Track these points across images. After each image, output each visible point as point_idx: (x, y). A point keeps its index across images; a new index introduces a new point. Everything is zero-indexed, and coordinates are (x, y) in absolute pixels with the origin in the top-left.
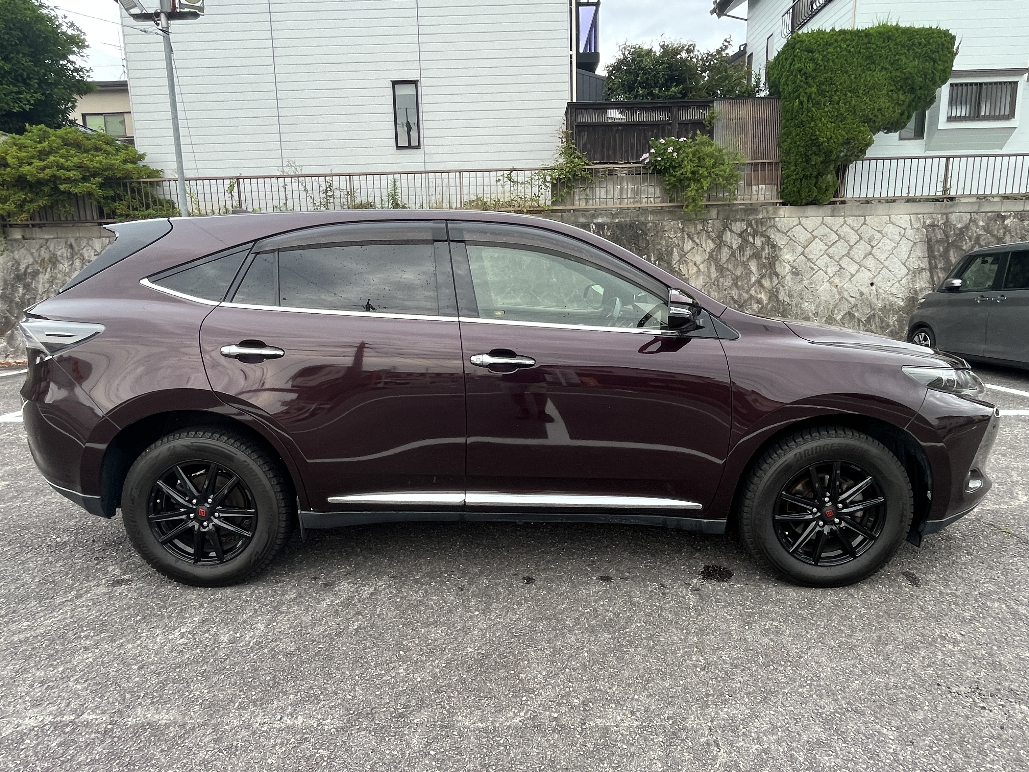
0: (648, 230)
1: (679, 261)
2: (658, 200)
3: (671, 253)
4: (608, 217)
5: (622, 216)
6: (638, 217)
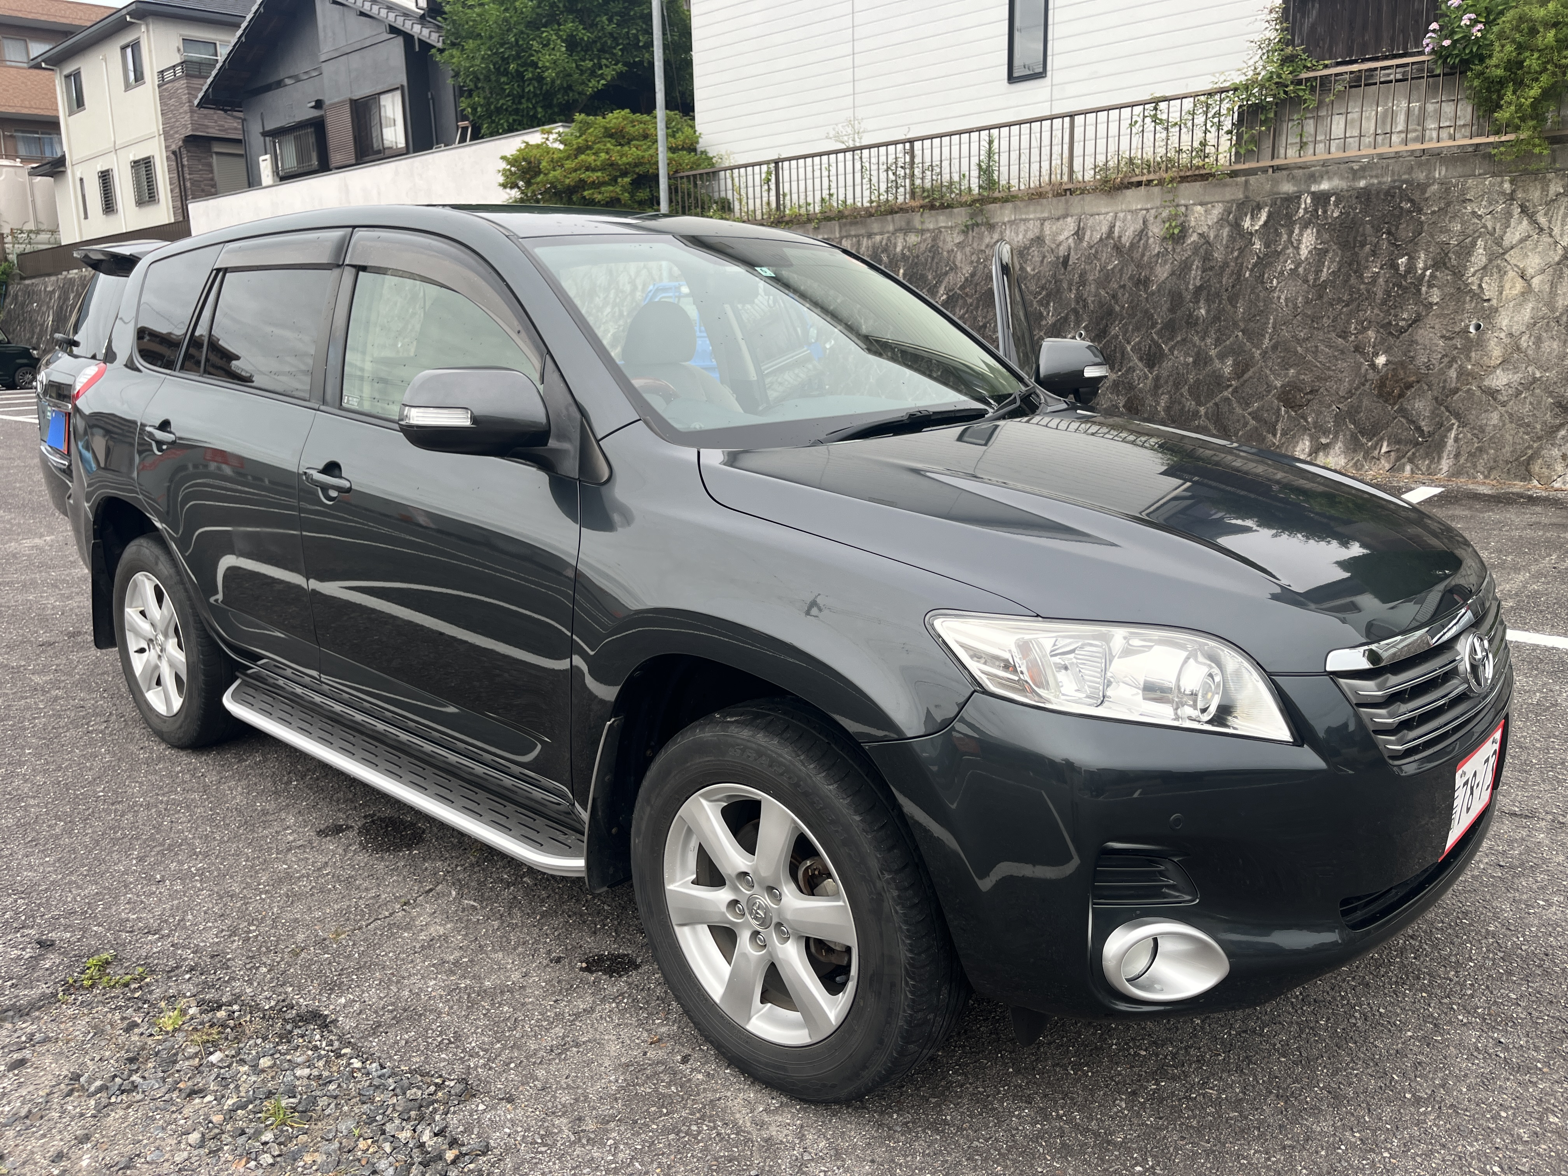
0: (1428, 199)
1: (1485, 268)
2: (1467, 131)
3: (1466, 251)
4: (1342, 178)
5: (1374, 173)
6: (1409, 174)
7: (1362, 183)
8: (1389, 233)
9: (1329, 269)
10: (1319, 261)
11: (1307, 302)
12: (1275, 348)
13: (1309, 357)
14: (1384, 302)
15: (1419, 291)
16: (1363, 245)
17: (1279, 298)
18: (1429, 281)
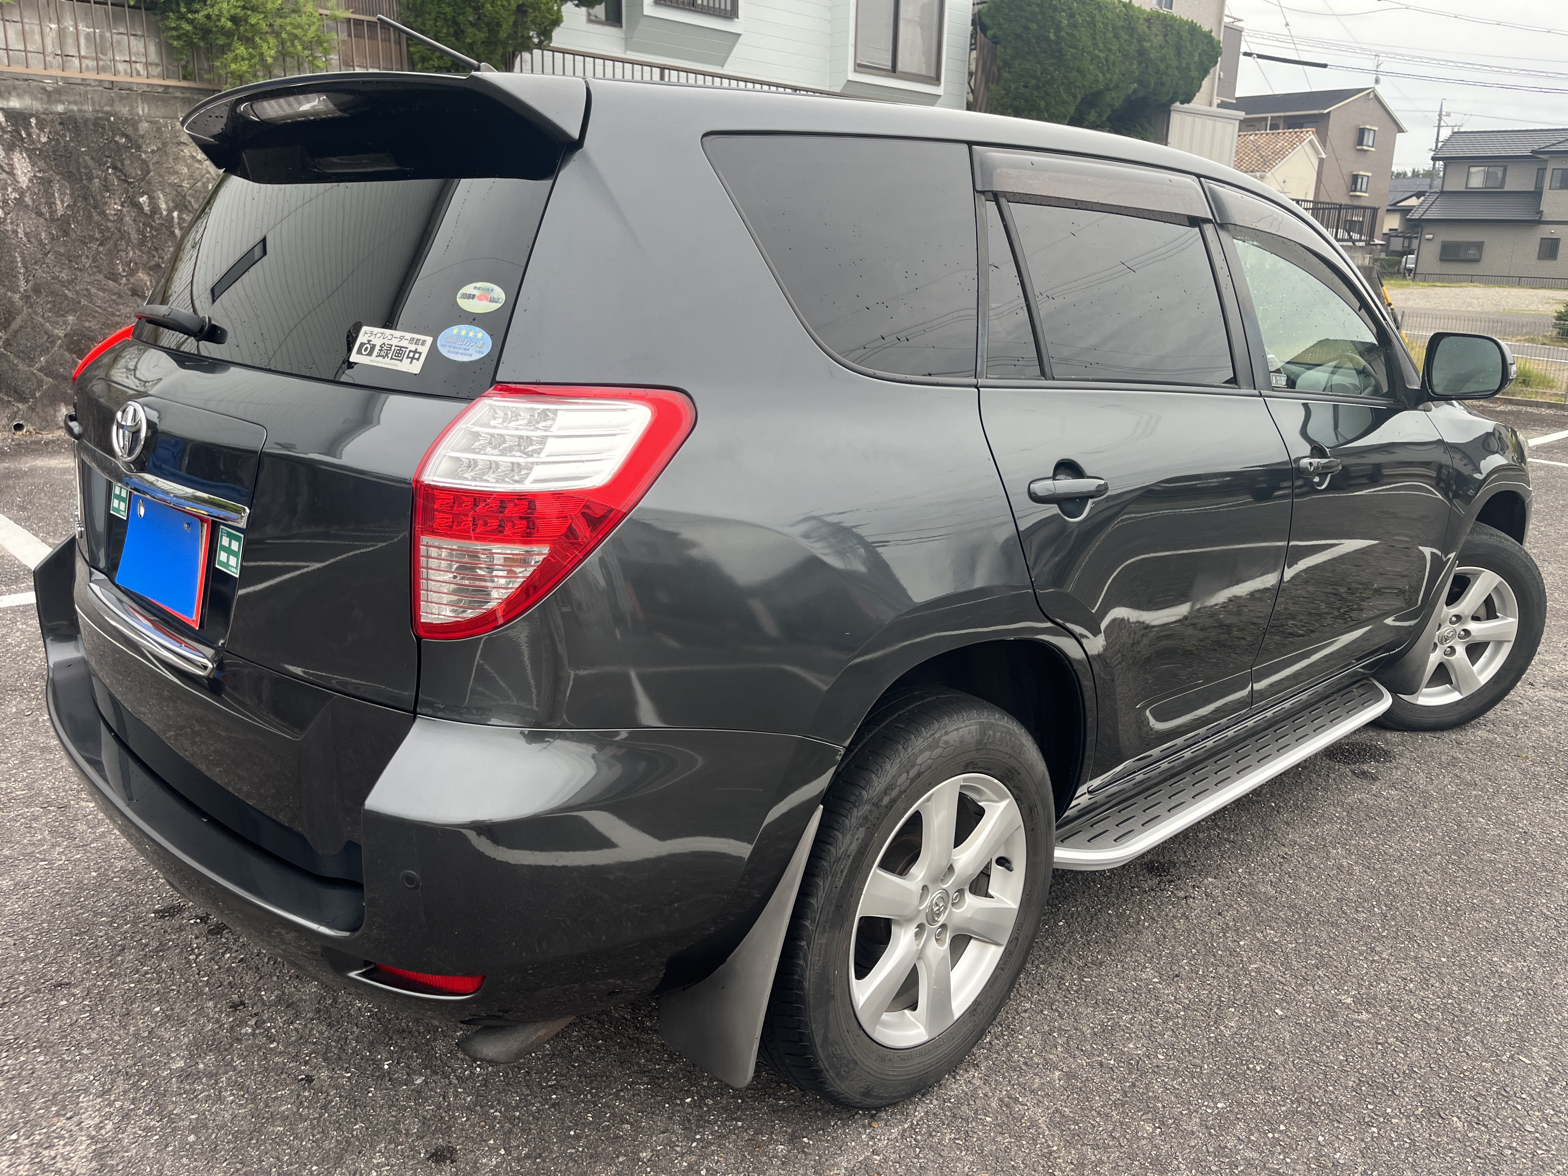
0: (143, 137)
2: (155, 71)
4: (34, 98)
5: (72, 99)
6: (112, 105)
7: (60, 108)
8: (114, 168)
9: (62, 201)
10: (46, 191)
11: (53, 239)
12: (37, 290)
13: (84, 302)
14: (142, 243)
15: (173, 233)
16: (90, 178)
17: (15, 232)
18: (179, 223)
